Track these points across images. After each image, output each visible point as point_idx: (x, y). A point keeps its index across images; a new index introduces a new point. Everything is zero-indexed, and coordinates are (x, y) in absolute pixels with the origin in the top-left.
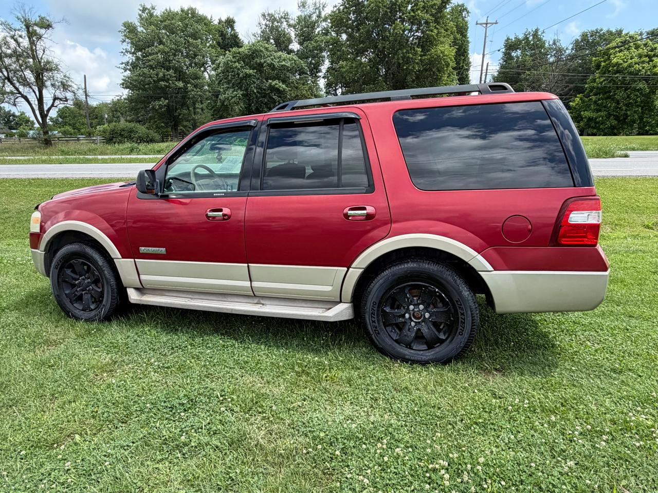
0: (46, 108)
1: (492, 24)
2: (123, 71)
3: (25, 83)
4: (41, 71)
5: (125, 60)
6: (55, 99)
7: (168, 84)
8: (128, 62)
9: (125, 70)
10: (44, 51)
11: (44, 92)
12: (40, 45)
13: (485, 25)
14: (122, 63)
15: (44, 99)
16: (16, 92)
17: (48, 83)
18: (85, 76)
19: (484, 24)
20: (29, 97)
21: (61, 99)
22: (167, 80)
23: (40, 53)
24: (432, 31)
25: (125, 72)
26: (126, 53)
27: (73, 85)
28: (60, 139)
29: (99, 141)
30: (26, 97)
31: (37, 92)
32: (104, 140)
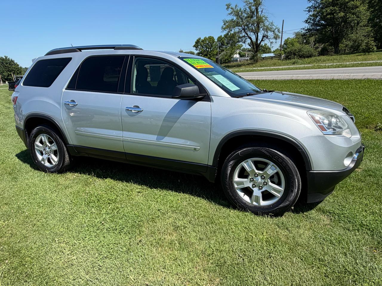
0: (259, 42)
2: (308, 12)
3: (252, 31)
4: (260, 21)
6: (263, 37)
7: (332, 16)
8: (312, 6)
9: (309, 11)
10: (262, 12)
11: (259, 34)
12: (259, 10)
14: (307, 8)
15: (259, 38)
16: (247, 36)
17: (261, 29)
18: (283, 20)
20: (252, 38)
21: (265, 37)
22: (333, 14)
23: (260, 13)
25: (309, 13)
27: (273, 27)
28: (264, 58)
29: (282, 59)
30: (251, 37)
31: (256, 34)
32: (285, 58)
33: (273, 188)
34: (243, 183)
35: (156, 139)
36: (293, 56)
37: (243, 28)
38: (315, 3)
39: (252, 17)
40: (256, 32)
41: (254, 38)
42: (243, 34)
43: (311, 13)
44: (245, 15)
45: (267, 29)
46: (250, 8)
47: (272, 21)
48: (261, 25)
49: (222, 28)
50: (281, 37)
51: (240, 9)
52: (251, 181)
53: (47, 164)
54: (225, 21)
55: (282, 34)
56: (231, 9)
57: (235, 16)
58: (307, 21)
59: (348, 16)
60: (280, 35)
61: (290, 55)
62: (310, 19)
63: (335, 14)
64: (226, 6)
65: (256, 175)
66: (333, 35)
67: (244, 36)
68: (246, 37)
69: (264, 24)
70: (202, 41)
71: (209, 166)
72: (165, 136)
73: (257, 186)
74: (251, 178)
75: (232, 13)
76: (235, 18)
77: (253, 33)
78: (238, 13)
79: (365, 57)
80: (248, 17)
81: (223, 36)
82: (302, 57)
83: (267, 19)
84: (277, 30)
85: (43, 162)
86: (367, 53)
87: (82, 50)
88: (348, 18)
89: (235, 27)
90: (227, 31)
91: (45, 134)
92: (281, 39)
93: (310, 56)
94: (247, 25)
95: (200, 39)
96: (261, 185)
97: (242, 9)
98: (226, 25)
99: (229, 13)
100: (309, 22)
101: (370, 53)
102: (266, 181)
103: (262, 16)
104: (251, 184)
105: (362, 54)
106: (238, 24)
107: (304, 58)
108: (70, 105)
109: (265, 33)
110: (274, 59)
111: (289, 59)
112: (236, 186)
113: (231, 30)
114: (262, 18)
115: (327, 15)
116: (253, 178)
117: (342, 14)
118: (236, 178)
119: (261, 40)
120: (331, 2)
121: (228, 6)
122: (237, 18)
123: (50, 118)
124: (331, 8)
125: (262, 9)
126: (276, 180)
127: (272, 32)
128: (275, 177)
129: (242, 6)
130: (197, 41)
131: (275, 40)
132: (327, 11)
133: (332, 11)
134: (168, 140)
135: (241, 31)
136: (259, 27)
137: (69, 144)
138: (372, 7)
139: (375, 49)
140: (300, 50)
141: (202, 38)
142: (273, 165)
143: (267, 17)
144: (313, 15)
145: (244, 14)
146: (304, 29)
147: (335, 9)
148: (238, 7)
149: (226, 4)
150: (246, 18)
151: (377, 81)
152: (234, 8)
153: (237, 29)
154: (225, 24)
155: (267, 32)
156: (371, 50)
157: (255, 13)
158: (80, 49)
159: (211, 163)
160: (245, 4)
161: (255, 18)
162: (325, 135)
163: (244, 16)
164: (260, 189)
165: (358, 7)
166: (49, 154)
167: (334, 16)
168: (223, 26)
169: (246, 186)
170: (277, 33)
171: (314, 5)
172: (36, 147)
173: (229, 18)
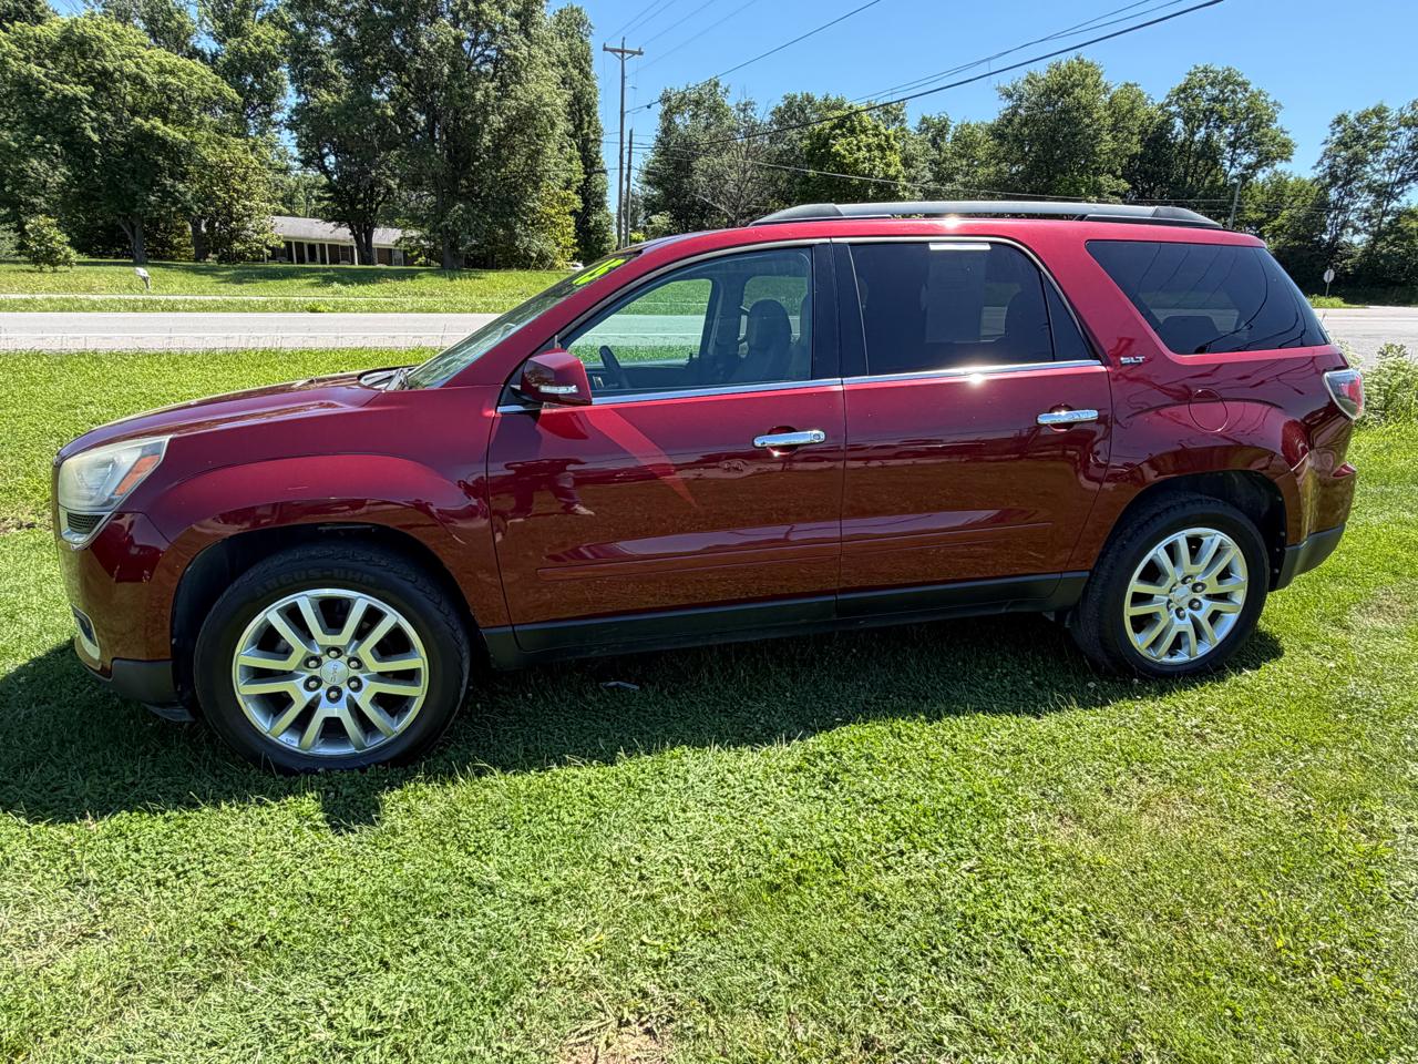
1: (633, 53)
13: (620, 54)
19: (619, 51)
24: (516, 48)
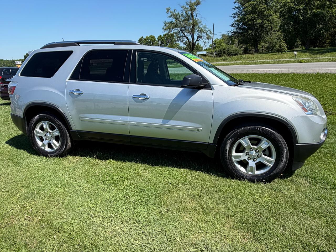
0: (194, 42)
2: (233, 18)
3: (189, 32)
4: (194, 24)
5: (235, 12)
6: (198, 37)
7: (252, 22)
8: (236, 13)
9: (234, 17)
10: (196, 16)
11: (194, 35)
12: (194, 14)
14: (233, 15)
15: (194, 38)
17: (196, 31)
18: (214, 24)
20: (189, 38)
21: (199, 37)
22: (253, 20)
23: (195, 17)
25: (234, 18)
26: (235, 9)
27: (206, 29)
28: (199, 55)
29: (214, 56)
30: (187, 37)
31: (192, 35)
32: (216, 55)
33: (266, 160)
34: (241, 156)
35: (162, 123)
36: (223, 54)
37: (181, 29)
38: (239, 11)
39: (188, 20)
40: (192, 33)
41: (190, 38)
42: (181, 34)
43: (236, 19)
44: (183, 19)
45: (201, 31)
46: (186, 12)
47: (205, 24)
48: (196, 27)
49: (163, 28)
50: (212, 38)
51: (178, 13)
52: (246, 155)
53: (47, 149)
54: (165, 23)
55: (213, 35)
56: (171, 12)
57: (174, 18)
58: (232, 25)
59: (264, 23)
60: (212, 36)
61: (221, 54)
62: (235, 24)
63: (254, 21)
64: (167, 10)
65: (251, 149)
66: (253, 38)
67: (182, 36)
68: (183, 37)
69: (198, 26)
70: (144, 40)
71: (210, 144)
72: (171, 120)
73: (252, 159)
74: (247, 152)
75: (171, 16)
76: (174, 21)
77: (189, 34)
78: (177, 16)
79: (279, 56)
80: (185, 20)
81: (162, 36)
82: (230, 54)
83: (201, 22)
84: (209, 31)
85: (43, 148)
86: (280, 53)
87: (80, 45)
88: (265, 24)
89: (174, 28)
90: (168, 31)
91: (46, 121)
92: (212, 40)
93: (236, 54)
94: (184, 27)
95: (142, 37)
96: (255, 158)
97: (180, 13)
98: (167, 26)
99: (169, 16)
100: (234, 26)
101: (283, 53)
102: (260, 154)
103: (196, 19)
104: (247, 157)
105: (277, 53)
106: (176, 26)
107: (232, 55)
108: (75, 94)
109: (200, 33)
110: (207, 56)
111: (220, 56)
112: (234, 159)
113: (171, 31)
114: (197, 21)
115: (248, 21)
116: (248, 152)
117: (260, 21)
118: (234, 153)
119: (196, 39)
120: (251, 10)
121: (168, 10)
122: (175, 21)
123: (54, 105)
124: (251, 15)
125: (196, 14)
126: (267, 152)
127: (205, 34)
128: (266, 151)
129: (179, 11)
130: (140, 39)
131: (208, 40)
132: (248, 18)
133: (252, 18)
134: (173, 123)
135: (180, 32)
136: (194, 29)
137: (72, 130)
138: (283, 16)
139: (287, 50)
140: (228, 49)
141: (145, 37)
142: (266, 141)
143: (201, 21)
144: (238, 20)
145: (181, 17)
146: (230, 31)
147: (254, 16)
148: (176, 11)
149: (166, 8)
150: (183, 21)
151: (301, 74)
152: (173, 12)
153: (176, 30)
154: (165, 26)
155: (201, 33)
156: (283, 50)
157: (191, 17)
158: (79, 43)
159: (211, 141)
160: (182, 9)
161: (191, 21)
162: (307, 115)
163: (181, 19)
164: (254, 161)
165: (271, 15)
166: (50, 140)
167: (254, 22)
168: (164, 27)
169: (242, 159)
170: (209, 34)
171: (237, 12)
172: (36, 134)
173: (169, 20)
